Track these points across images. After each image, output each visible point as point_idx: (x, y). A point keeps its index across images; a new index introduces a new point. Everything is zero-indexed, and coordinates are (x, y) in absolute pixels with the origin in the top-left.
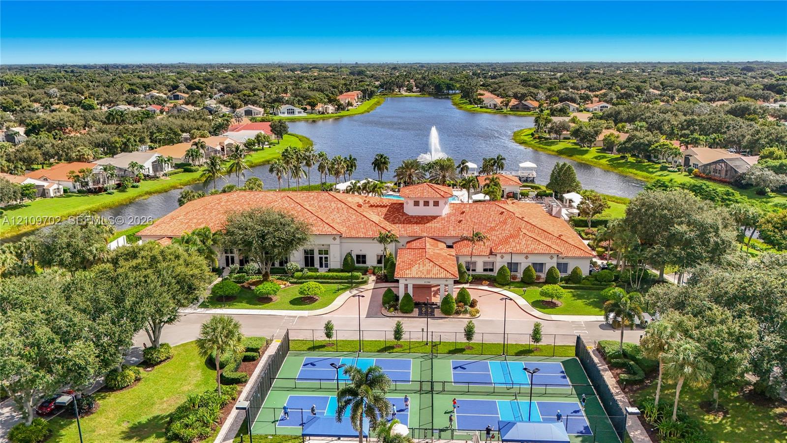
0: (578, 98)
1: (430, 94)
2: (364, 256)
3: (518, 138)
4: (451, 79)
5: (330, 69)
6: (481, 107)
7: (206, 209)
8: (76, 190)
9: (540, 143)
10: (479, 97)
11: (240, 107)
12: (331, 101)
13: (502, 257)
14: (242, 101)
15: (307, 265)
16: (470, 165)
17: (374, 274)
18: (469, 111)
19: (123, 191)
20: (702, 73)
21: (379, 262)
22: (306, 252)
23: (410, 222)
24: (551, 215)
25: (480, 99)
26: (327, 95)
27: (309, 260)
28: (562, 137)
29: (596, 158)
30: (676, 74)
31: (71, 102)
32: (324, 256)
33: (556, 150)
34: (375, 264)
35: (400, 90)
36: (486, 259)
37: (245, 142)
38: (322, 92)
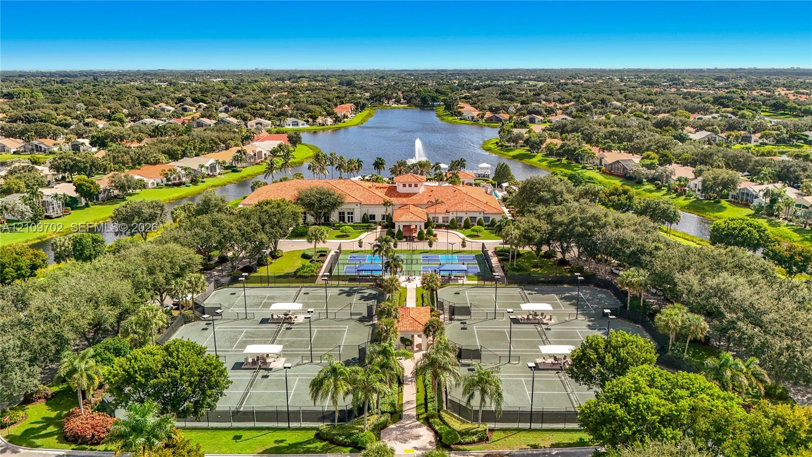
0: (543, 111)
1: (416, 106)
2: (374, 216)
3: (485, 146)
4: (437, 91)
5: (319, 78)
6: (461, 119)
7: (277, 189)
8: (163, 184)
9: (501, 150)
10: (459, 110)
11: (250, 120)
12: (329, 114)
13: (453, 214)
14: (251, 114)
15: (340, 220)
16: (443, 166)
17: (380, 225)
18: (450, 122)
19: (196, 185)
20: (674, 84)
21: (383, 219)
22: (340, 213)
23: (400, 197)
24: (487, 193)
25: (460, 112)
26: (325, 109)
27: (342, 218)
28: (519, 145)
29: (540, 161)
30: (649, 84)
31: (100, 115)
32: (350, 216)
33: (512, 155)
34: (380, 220)
35: (389, 101)
36: (444, 216)
37: (270, 150)
38: (320, 105)
